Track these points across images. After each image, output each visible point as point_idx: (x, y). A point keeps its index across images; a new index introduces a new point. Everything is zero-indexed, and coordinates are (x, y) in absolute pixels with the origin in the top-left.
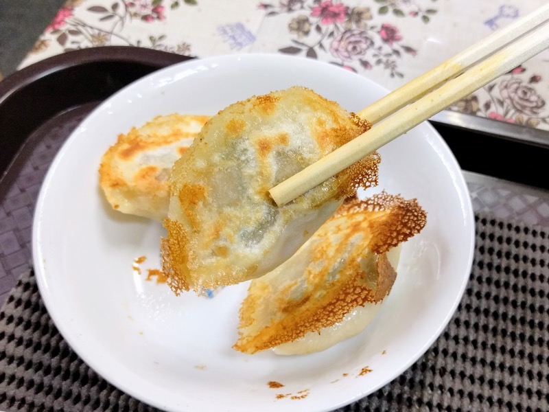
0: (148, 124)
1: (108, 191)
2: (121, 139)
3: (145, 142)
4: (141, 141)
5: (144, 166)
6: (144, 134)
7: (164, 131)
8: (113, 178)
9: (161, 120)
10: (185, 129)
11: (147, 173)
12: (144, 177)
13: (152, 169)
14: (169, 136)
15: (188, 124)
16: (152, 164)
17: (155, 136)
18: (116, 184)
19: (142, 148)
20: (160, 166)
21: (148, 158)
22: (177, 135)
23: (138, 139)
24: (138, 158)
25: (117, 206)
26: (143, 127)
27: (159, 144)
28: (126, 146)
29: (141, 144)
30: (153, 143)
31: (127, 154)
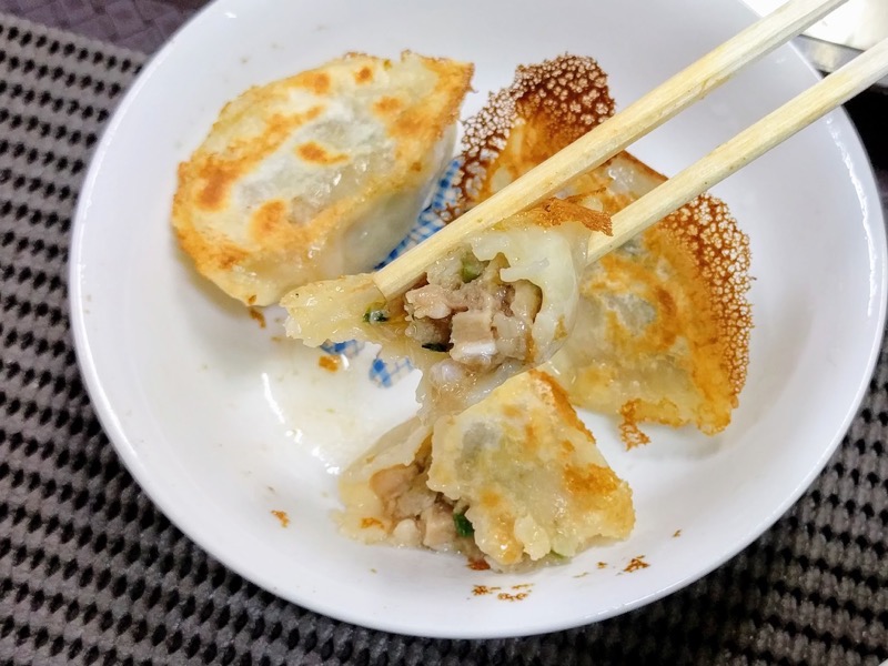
0: (216, 126)
1: (220, 278)
2: (183, 175)
3: (231, 163)
4: (222, 162)
5: (257, 208)
6: (219, 147)
7: (252, 130)
8: (216, 250)
9: (233, 110)
10: (287, 111)
11: (269, 219)
12: (268, 227)
13: (275, 207)
14: (267, 135)
15: (285, 99)
16: (269, 197)
17: (241, 144)
18: (229, 260)
19: (232, 175)
20: (284, 196)
21: (252, 191)
22: (279, 126)
23: (215, 163)
24: (233, 196)
25: (252, 299)
26: (209, 136)
27: (258, 157)
28: (200, 185)
29: (226, 169)
30: (245, 158)
31: (211, 197)
